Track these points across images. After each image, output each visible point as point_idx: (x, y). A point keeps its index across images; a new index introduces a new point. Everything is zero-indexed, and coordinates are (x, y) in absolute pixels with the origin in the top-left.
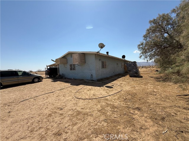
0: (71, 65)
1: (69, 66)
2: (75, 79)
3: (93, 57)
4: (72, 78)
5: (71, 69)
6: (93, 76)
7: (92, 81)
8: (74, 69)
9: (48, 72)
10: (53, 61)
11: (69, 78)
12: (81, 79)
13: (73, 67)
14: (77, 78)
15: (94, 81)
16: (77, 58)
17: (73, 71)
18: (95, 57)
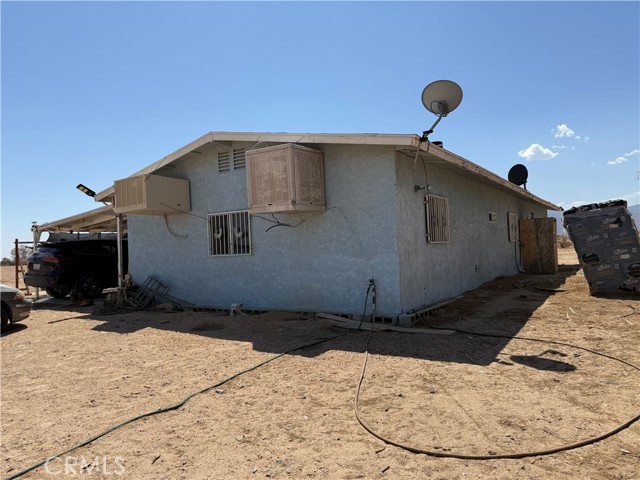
0: (218, 223)
1: (207, 228)
2: (249, 312)
3: (385, 171)
4: (234, 306)
5: (220, 246)
6: (381, 293)
7: (378, 320)
8: (243, 247)
9: (45, 264)
10: (91, 193)
11: (198, 305)
12: (296, 308)
13: (230, 235)
14: (262, 305)
15: (388, 320)
16: (278, 175)
17: (232, 259)
18: (397, 172)
